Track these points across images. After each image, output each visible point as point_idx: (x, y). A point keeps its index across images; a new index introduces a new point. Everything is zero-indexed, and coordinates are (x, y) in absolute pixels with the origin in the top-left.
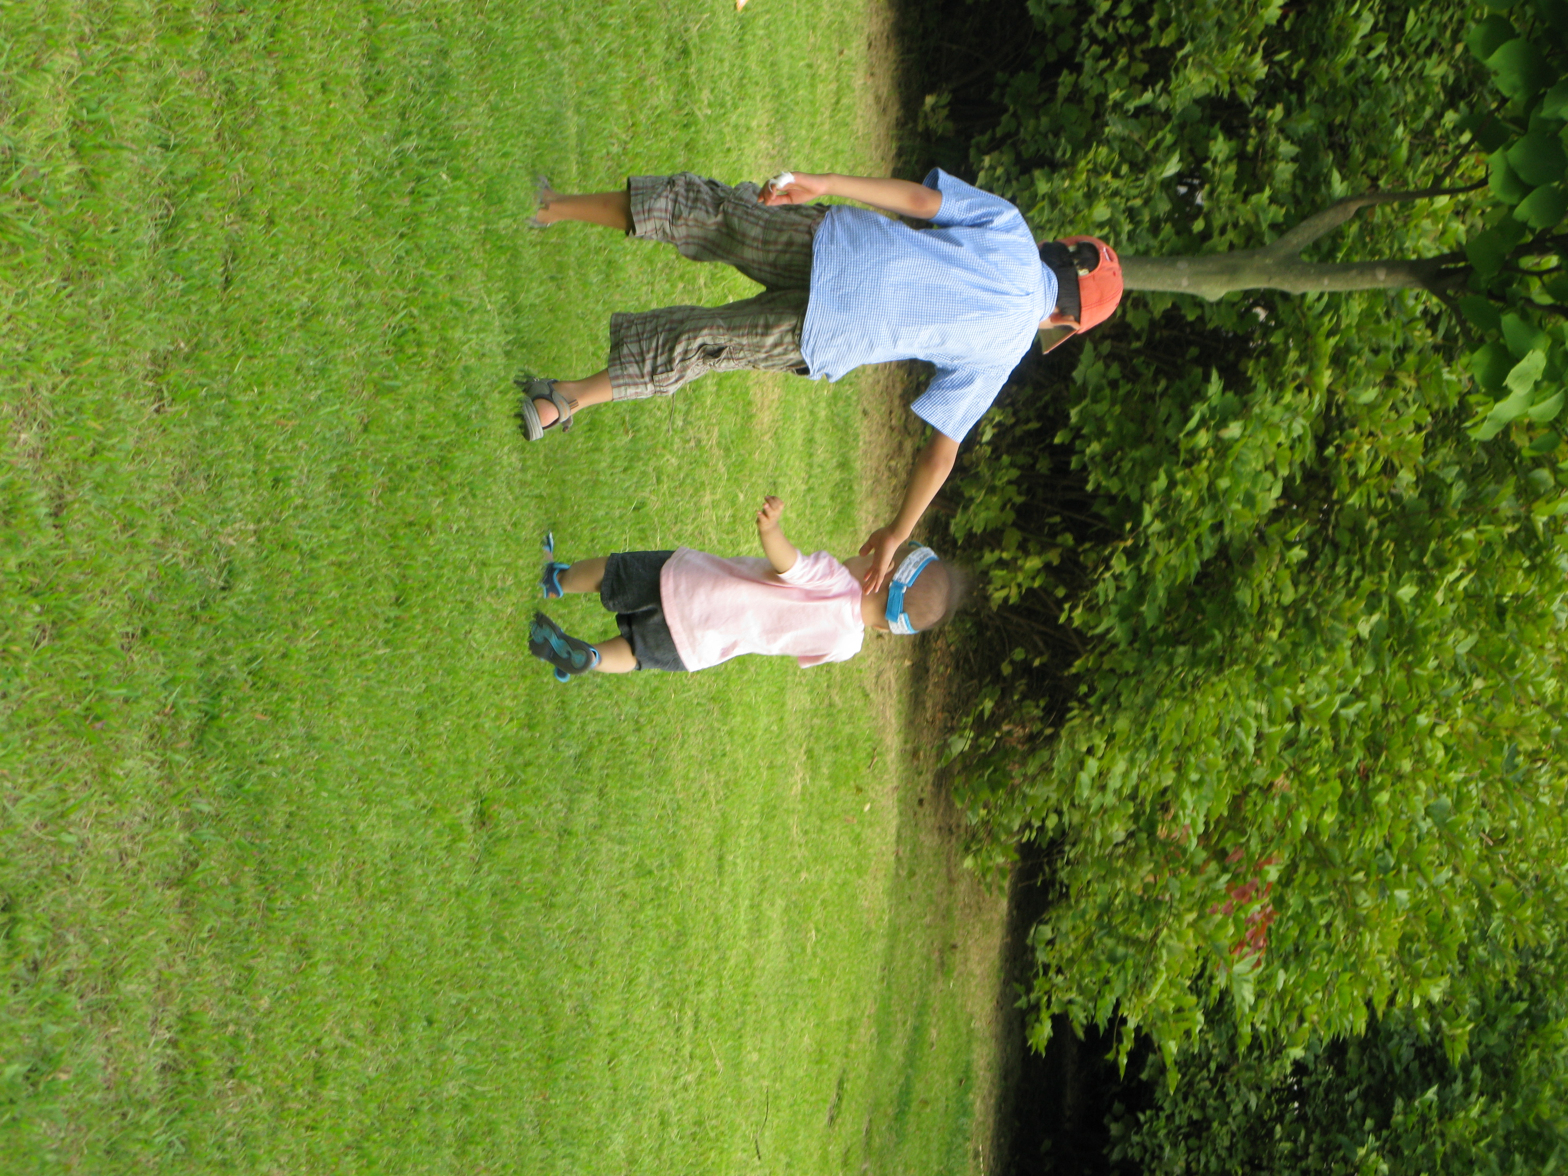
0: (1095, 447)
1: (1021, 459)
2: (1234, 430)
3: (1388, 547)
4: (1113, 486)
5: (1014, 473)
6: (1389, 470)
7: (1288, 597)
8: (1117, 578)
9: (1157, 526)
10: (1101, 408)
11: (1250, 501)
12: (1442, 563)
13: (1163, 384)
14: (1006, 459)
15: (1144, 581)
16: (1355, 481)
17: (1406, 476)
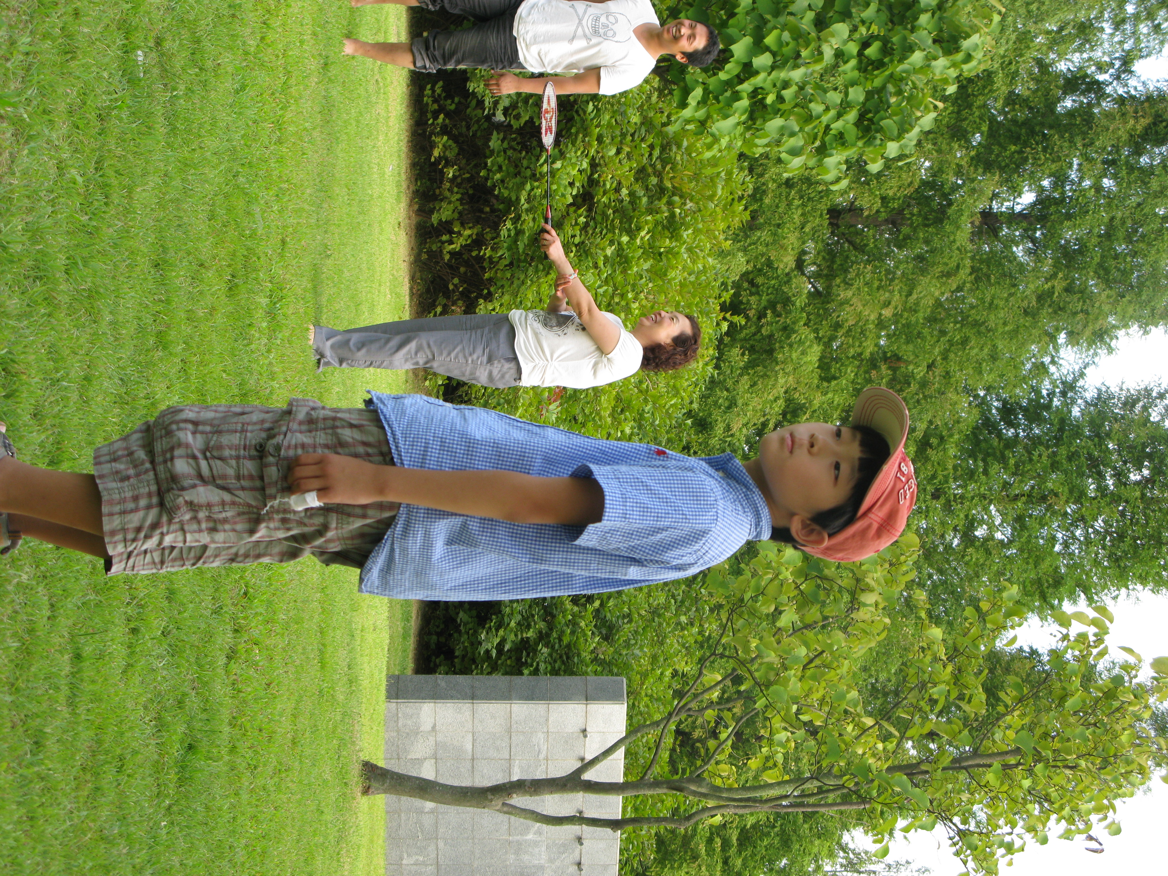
0: (498, 176)
1: (461, 191)
2: (558, 165)
3: (617, 222)
4: (506, 193)
5: (459, 196)
6: (617, 190)
7: (577, 240)
8: (509, 230)
9: (526, 206)
10: (500, 160)
11: (563, 195)
12: (639, 229)
13: (524, 153)
14: (456, 189)
15: (519, 233)
16: (605, 193)
17: (624, 191)
